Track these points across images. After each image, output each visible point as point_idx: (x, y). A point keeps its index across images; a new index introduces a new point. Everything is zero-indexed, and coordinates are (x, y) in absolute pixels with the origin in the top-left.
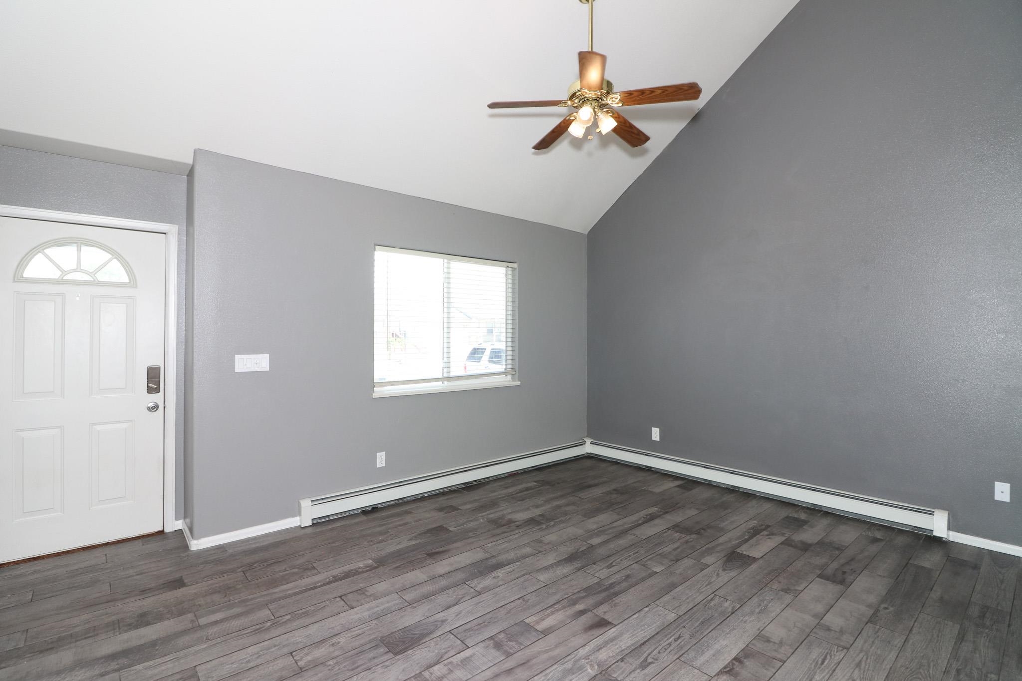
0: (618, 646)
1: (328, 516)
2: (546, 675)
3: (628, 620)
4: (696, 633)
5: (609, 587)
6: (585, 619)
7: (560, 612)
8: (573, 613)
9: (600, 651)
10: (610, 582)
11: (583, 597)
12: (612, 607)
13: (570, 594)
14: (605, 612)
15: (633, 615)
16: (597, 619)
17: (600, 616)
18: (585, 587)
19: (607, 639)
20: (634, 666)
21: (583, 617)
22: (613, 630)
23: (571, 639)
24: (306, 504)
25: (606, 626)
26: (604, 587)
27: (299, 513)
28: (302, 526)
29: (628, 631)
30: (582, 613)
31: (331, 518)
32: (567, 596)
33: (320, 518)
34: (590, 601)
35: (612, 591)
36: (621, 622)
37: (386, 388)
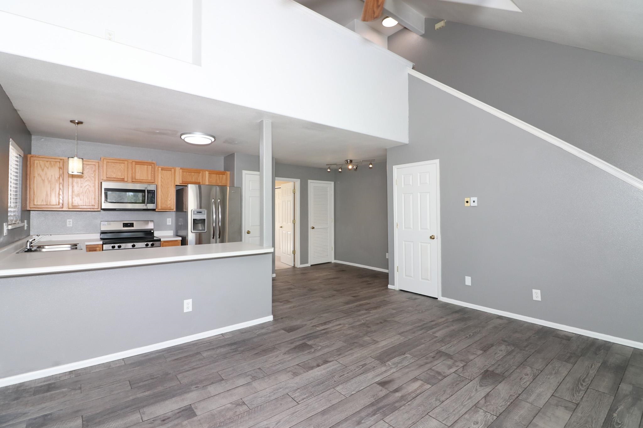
0: (376, 372)
3: (367, 386)
4: (330, 378)
5: (377, 412)
6: (395, 386)
7: (411, 391)
8: (403, 390)
9: (385, 370)
10: (375, 417)
11: (397, 402)
12: (376, 394)
13: (406, 405)
14: (381, 391)
15: (363, 389)
16: (387, 386)
17: (385, 388)
18: (397, 412)
19: (381, 376)
20: (369, 365)
21: (396, 388)
22: (377, 380)
23: (400, 376)
25: (381, 382)
26: (381, 411)
29: (369, 379)
30: (396, 391)
32: (409, 403)
34: (391, 399)
35: (375, 408)
36: (372, 384)
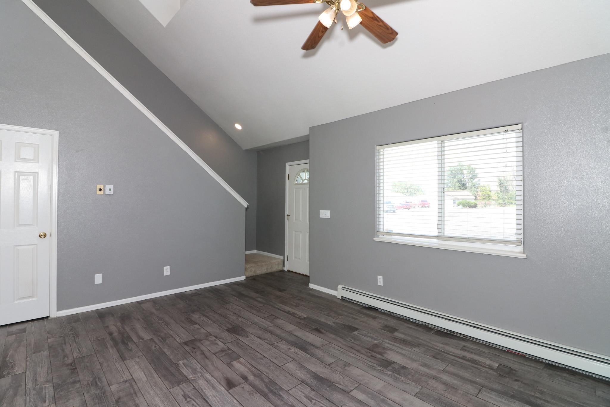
1: (352, 300)
2: (195, 363)
24: (340, 287)
27: (336, 289)
28: (338, 297)
31: (353, 301)
33: (349, 299)
37: (393, 237)
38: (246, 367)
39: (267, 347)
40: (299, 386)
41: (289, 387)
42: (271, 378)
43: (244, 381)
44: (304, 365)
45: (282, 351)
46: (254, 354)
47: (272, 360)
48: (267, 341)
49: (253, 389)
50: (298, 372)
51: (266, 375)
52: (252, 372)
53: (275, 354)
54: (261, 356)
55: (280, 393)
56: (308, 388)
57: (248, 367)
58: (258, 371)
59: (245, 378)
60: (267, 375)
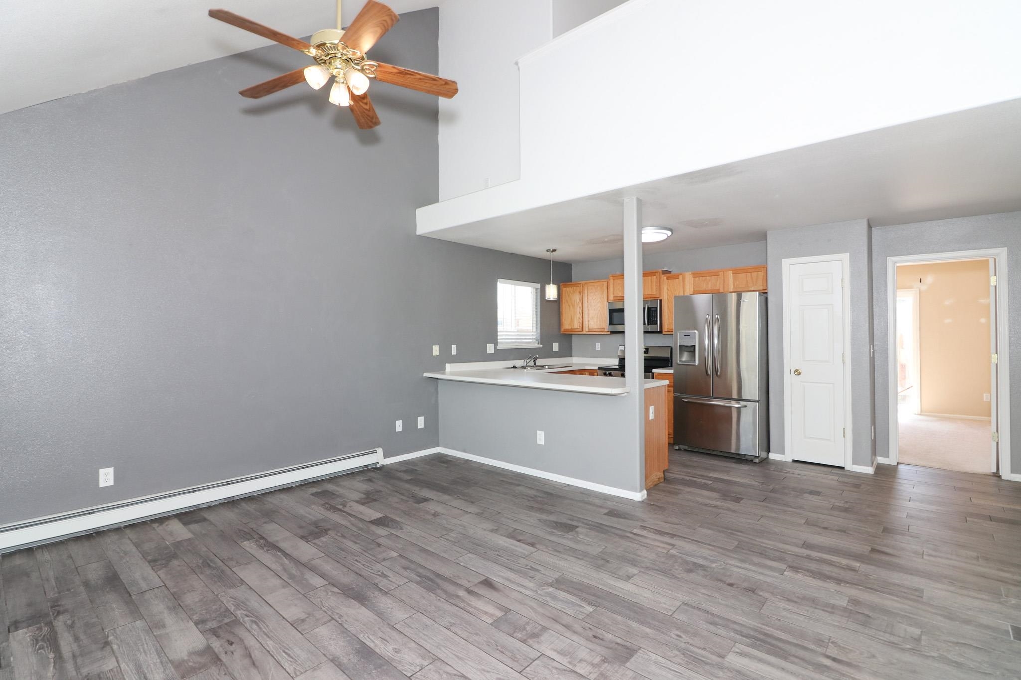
38: (475, 608)
39: (446, 651)
40: (393, 588)
41: (407, 586)
42: (432, 595)
43: (471, 589)
44: (377, 618)
45: (413, 645)
46: (469, 633)
47: (434, 623)
48: (448, 669)
49: (455, 581)
50: (390, 606)
51: (441, 599)
52: (463, 601)
53: (427, 636)
54: (456, 630)
55: (419, 579)
56: (382, 586)
57: (472, 607)
58: (454, 602)
59: (470, 592)
60: (439, 598)
